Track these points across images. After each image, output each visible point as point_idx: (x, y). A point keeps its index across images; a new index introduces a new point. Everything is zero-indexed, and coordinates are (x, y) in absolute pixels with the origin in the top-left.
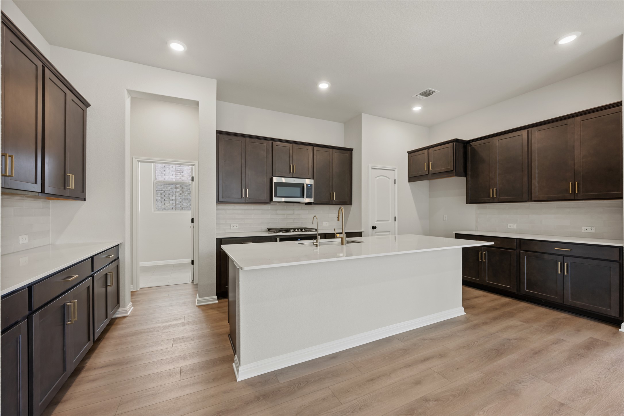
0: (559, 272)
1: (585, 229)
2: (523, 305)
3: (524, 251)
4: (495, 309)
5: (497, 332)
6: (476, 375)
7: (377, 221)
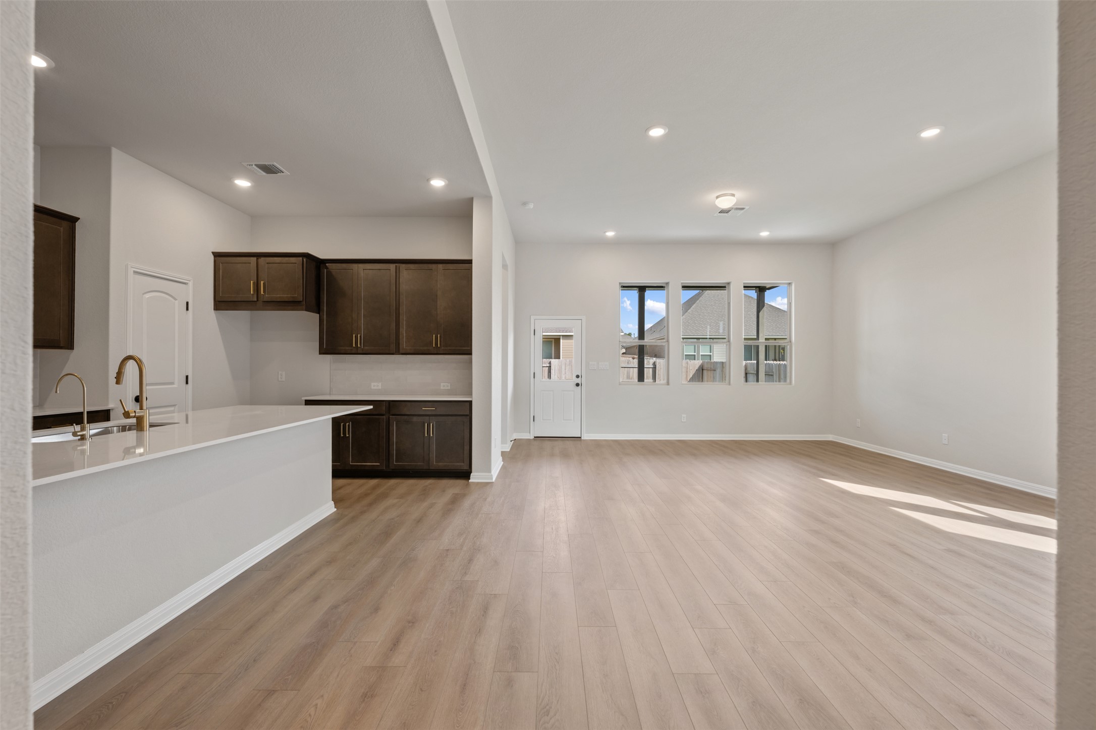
0: (426, 435)
1: (445, 386)
2: (393, 482)
3: (393, 415)
4: (366, 495)
5: (378, 517)
6: (375, 562)
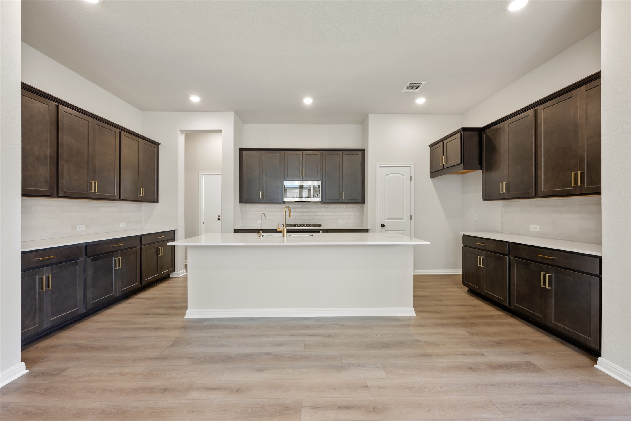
0: (542, 285)
3: (514, 257)
7: (388, 219)
